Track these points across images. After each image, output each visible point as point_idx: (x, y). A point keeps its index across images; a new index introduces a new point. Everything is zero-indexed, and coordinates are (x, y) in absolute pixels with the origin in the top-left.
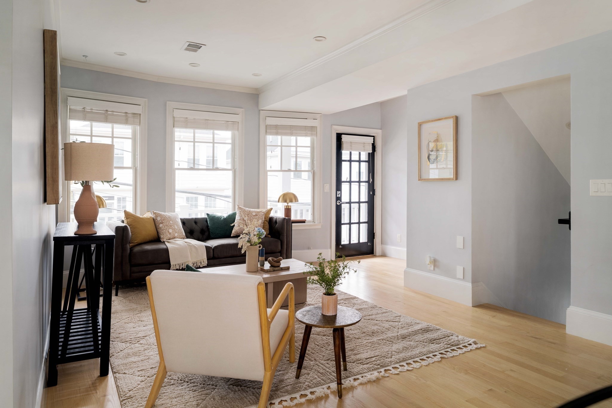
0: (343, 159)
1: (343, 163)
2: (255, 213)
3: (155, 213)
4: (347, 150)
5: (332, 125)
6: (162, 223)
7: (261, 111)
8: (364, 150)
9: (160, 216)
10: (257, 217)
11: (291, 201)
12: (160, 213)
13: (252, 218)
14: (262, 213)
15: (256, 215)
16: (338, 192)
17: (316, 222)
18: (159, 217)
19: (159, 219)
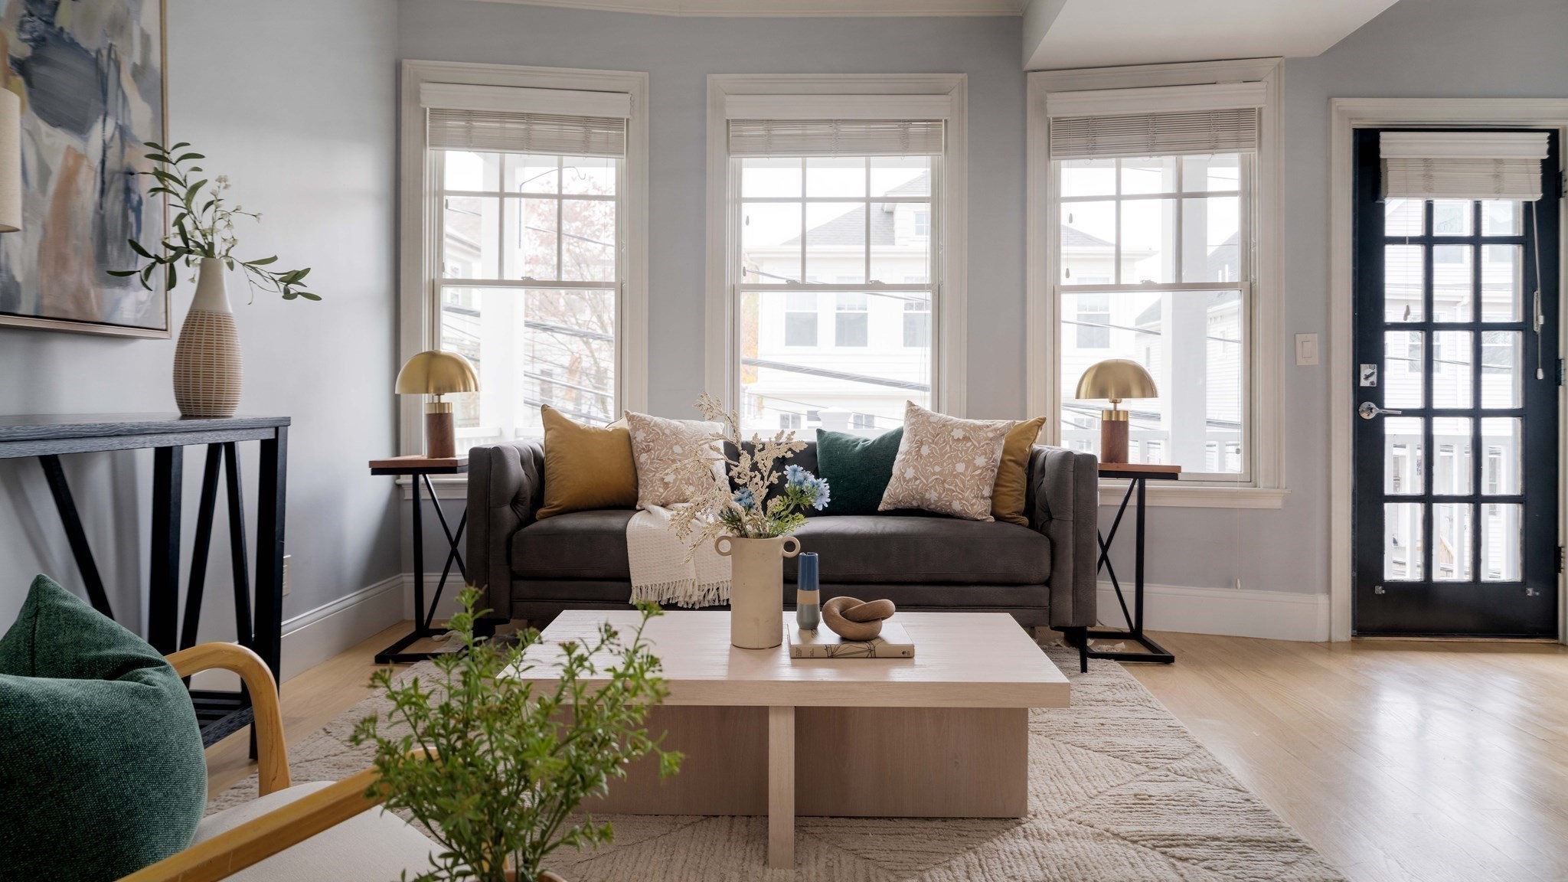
0: (1390, 231)
1: (1390, 250)
2: (964, 430)
3: (631, 419)
4: (1407, 192)
5: (1329, 98)
6: (648, 450)
7: (1030, 74)
8: (1498, 193)
9: (643, 428)
10: (969, 444)
11: (1126, 393)
12: (645, 420)
13: (948, 448)
14: (992, 431)
15: (966, 439)
16: (1366, 369)
17: (1261, 483)
18: (641, 430)
19: (640, 436)
